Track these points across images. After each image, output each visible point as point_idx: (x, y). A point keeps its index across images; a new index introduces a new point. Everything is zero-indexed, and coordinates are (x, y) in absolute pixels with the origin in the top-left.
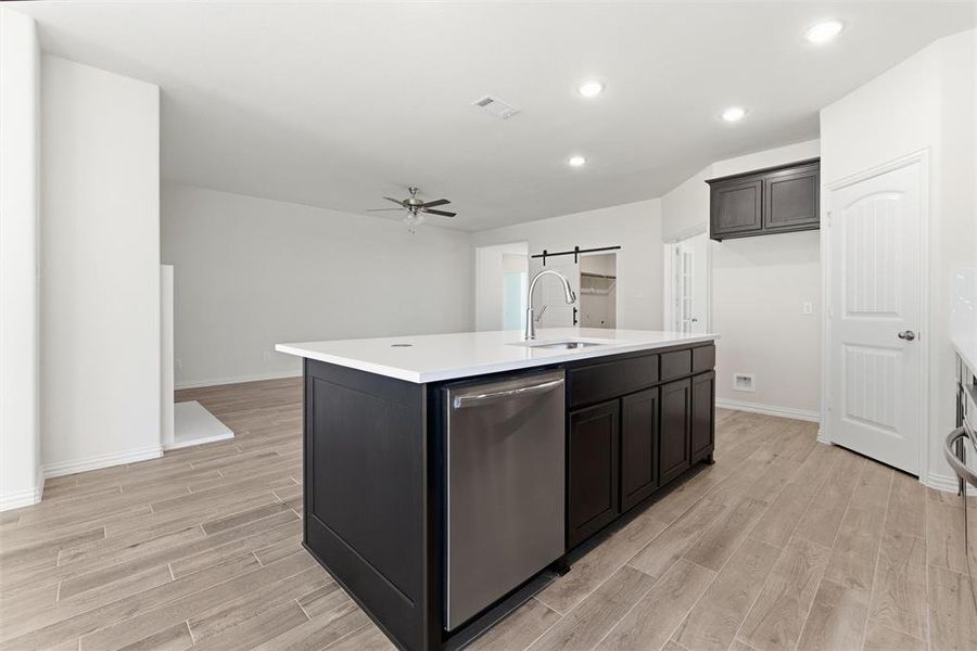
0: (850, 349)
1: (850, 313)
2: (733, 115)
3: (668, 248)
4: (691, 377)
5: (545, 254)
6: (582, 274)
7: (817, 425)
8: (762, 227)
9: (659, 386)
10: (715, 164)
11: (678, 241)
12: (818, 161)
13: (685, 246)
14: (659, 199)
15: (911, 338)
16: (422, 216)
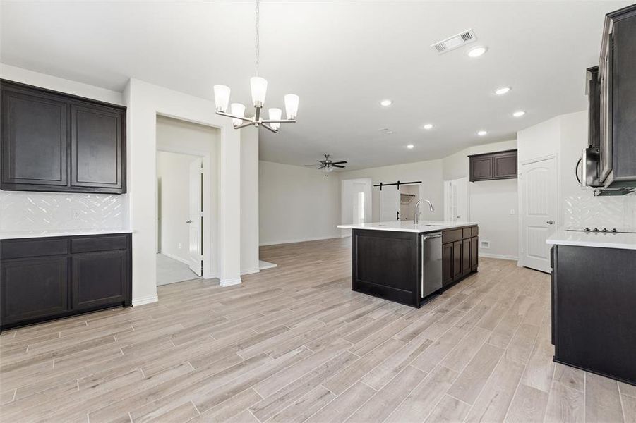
0: (530, 228)
1: (530, 214)
2: (482, 133)
3: (446, 184)
4: (471, 238)
5: (381, 185)
6: (401, 195)
7: (517, 261)
8: (493, 176)
9: (463, 240)
10: (471, 148)
11: (451, 180)
12: (517, 150)
13: (454, 182)
14: (441, 160)
15: (551, 223)
16: (332, 168)
